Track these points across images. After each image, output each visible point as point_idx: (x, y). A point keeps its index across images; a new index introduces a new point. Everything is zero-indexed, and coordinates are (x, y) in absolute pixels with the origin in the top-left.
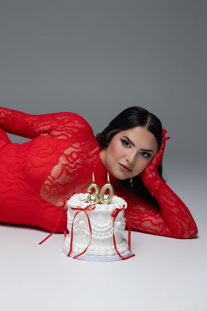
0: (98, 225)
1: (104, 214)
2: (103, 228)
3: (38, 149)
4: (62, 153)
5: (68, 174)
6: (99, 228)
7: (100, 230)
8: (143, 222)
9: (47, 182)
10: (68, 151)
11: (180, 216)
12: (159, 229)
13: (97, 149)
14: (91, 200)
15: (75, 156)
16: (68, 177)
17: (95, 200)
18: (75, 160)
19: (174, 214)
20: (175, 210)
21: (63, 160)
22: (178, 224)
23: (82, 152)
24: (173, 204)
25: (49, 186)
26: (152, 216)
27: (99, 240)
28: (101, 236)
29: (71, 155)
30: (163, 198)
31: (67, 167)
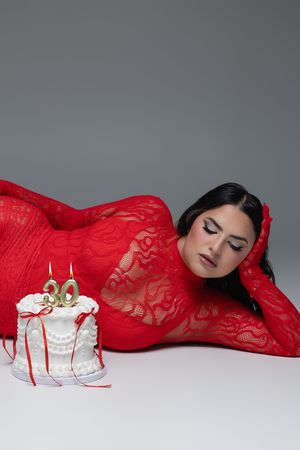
0: (57, 336)
1: (65, 320)
2: (64, 339)
3: (101, 233)
4: (133, 238)
5: (141, 265)
6: (58, 339)
7: (61, 342)
8: (240, 333)
9: (113, 276)
10: (140, 236)
11: (291, 325)
12: (262, 342)
13: (176, 237)
14: (48, 301)
15: (149, 242)
16: (141, 269)
17: (54, 303)
18: (149, 247)
19: (282, 322)
20: (284, 317)
21: (134, 247)
22: (289, 335)
23: (157, 238)
24: (280, 309)
25: (115, 281)
26: (252, 325)
27: (58, 356)
28: (61, 350)
29: (144, 241)
30: (266, 302)
31: (140, 256)
